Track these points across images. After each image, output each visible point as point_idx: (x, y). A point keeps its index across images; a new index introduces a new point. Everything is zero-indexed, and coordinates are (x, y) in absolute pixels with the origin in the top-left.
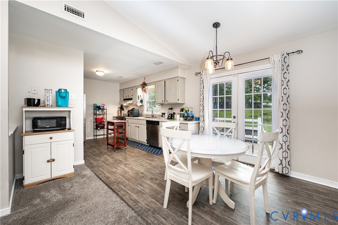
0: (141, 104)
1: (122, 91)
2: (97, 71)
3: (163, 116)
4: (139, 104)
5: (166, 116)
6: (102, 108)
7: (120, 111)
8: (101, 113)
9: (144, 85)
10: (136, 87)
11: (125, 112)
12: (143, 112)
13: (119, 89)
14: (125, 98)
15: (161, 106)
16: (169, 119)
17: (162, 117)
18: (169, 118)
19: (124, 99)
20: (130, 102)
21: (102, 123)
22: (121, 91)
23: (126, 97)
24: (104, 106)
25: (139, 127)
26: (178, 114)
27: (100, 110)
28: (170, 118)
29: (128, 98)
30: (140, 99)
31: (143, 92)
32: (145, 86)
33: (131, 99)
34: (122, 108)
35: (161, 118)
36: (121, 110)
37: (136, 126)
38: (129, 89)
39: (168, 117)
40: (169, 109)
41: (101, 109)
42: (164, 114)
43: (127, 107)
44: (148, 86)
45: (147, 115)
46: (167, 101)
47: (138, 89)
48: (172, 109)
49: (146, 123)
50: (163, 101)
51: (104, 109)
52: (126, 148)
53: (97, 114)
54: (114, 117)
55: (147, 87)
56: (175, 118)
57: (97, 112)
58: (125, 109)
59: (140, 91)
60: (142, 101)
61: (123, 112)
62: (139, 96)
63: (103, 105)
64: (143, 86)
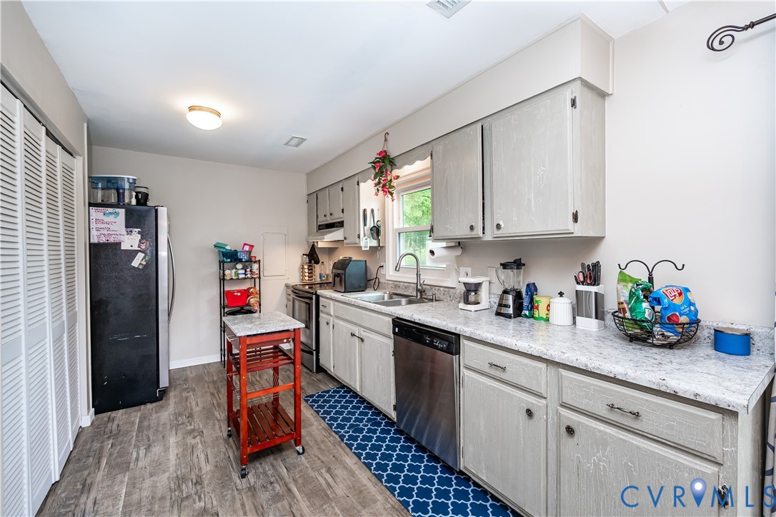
0: (374, 243)
1: (314, 198)
2: (191, 109)
3: (472, 297)
4: (367, 242)
5: (487, 298)
6: (244, 257)
7: (306, 267)
8: (241, 276)
9: (384, 164)
10: (356, 179)
11: (325, 268)
12: (382, 271)
13: (305, 193)
14: (322, 221)
15: (458, 252)
16: (508, 316)
17: (467, 302)
18: (504, 310)
19: (319, 226)
20: (337, 235)
21: (245, 308)
22: (311, 196)
23: (324, 218)
24: (250, 252)
25: (362, 340)
26: (561, 294)
27: (239, 266)
28: (511, 311)
29: (329, 220)
30: (370, 224)
31: (381, 193)
32: (389, 168)
33: (340, 224)
34: (313, 256)
35: (462, 305)
36: (310, 262)
37: (353, 335)
38: (332, 190)
39: (500, 305)
40: (505, 266)
41: (240, 261)
42: (476, 288)
43: (330, 251)
44: (400, 168)
45: (396, 284)
46: (498, 226)
47: (362, 185)
48: (518, 264)
49: (394, 333)
50: (472, 228)
51: (251, 260)
52: (299, 448)
53: (227, 277)
54: (287, 286)
55: (396, 172)
56: (541, 312)
57: (227, 272)
58: (322, 258)
59: (368, 193)
60: (376, 231)
61: (318, 269)
62: (365, 210)
63: (247, 248)
64: (381, 168)
